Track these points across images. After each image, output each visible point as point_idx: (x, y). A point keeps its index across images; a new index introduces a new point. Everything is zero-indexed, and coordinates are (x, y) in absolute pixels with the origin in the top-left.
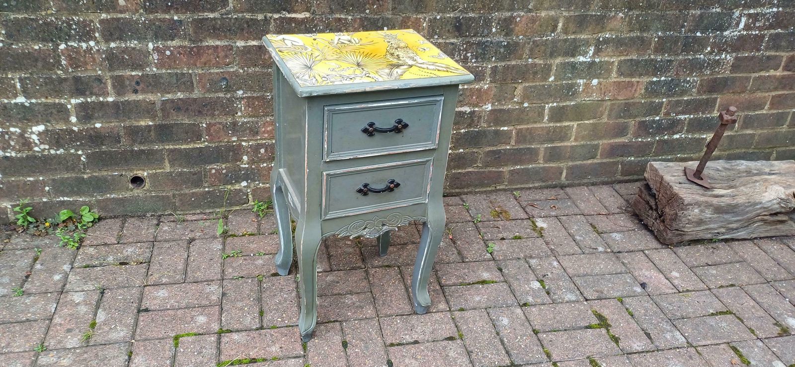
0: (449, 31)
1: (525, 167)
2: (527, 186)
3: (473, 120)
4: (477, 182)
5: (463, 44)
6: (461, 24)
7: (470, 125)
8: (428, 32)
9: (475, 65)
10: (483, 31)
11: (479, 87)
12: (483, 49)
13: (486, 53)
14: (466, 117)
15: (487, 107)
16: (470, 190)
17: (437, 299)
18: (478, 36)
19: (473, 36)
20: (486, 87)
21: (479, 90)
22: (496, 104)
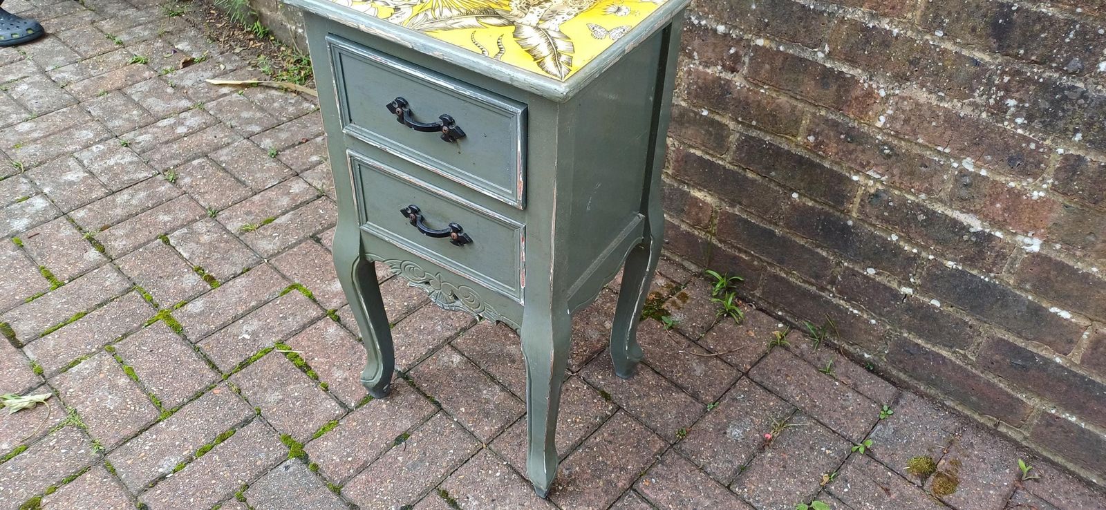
0: (974, 29)
1: (1091, 428)
2: (1083, 473)
3: (981, 253)
4: (952, 387)
5: (1003, 73)
6: (1010, 23)
7: (971, 260)
8: (924, 16)
9: (1020, 131)
10: (1067, 61)
11: (1019, 187)
12: (1056, 104)
13: (1061, 114)
14: (966, 237)
15: (1027, 240)
16: (932, 391)
17: (592, 497)
18: (1051, 68)
19: (1036, 62)
20: (1036, 195)
21: (1016, 195)
22: (1058, 246)
